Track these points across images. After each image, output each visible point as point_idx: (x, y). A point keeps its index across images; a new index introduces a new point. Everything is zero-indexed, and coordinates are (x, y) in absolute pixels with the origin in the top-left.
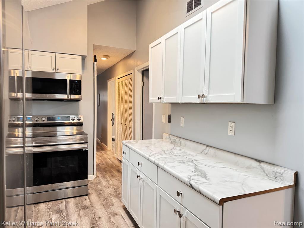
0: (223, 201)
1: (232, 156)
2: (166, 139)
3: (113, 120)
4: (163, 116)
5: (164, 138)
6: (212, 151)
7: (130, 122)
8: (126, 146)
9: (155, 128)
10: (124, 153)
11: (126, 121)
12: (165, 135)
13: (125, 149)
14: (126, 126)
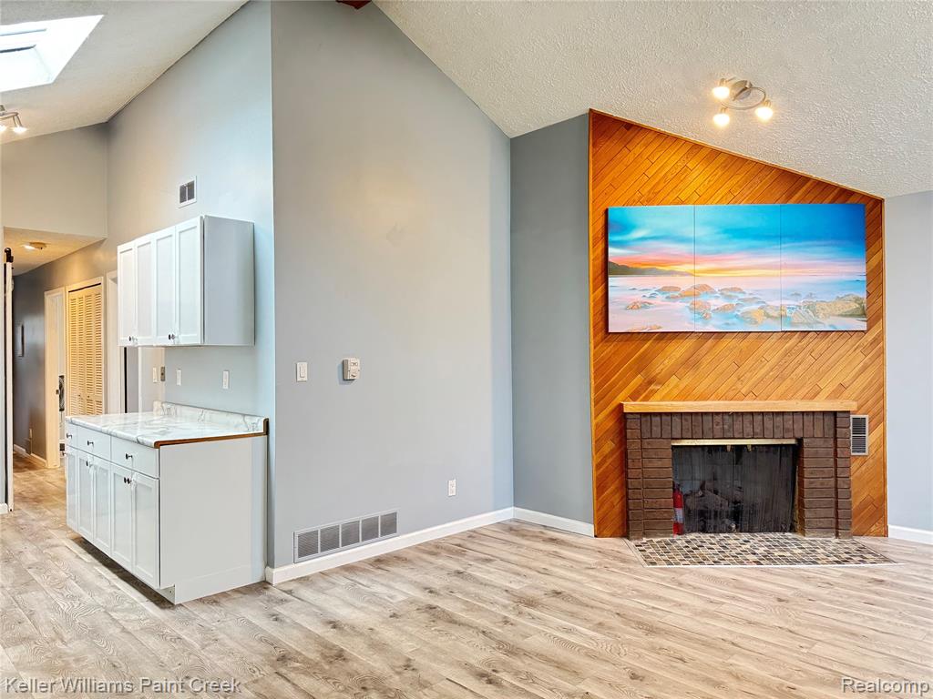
0: (158, 445)
1: (224, 416)
2: (157, 410)
3: (61, 392)
4: (155, 369)
5: (155, 408)
6: (207, 414)
7: (99, 390)
8: (72, 423)
9: (142, 395)
10: (67, 436)
11: (90, 388)
12: (157, 404)
13: (69, 429)
14: (89, 401)
